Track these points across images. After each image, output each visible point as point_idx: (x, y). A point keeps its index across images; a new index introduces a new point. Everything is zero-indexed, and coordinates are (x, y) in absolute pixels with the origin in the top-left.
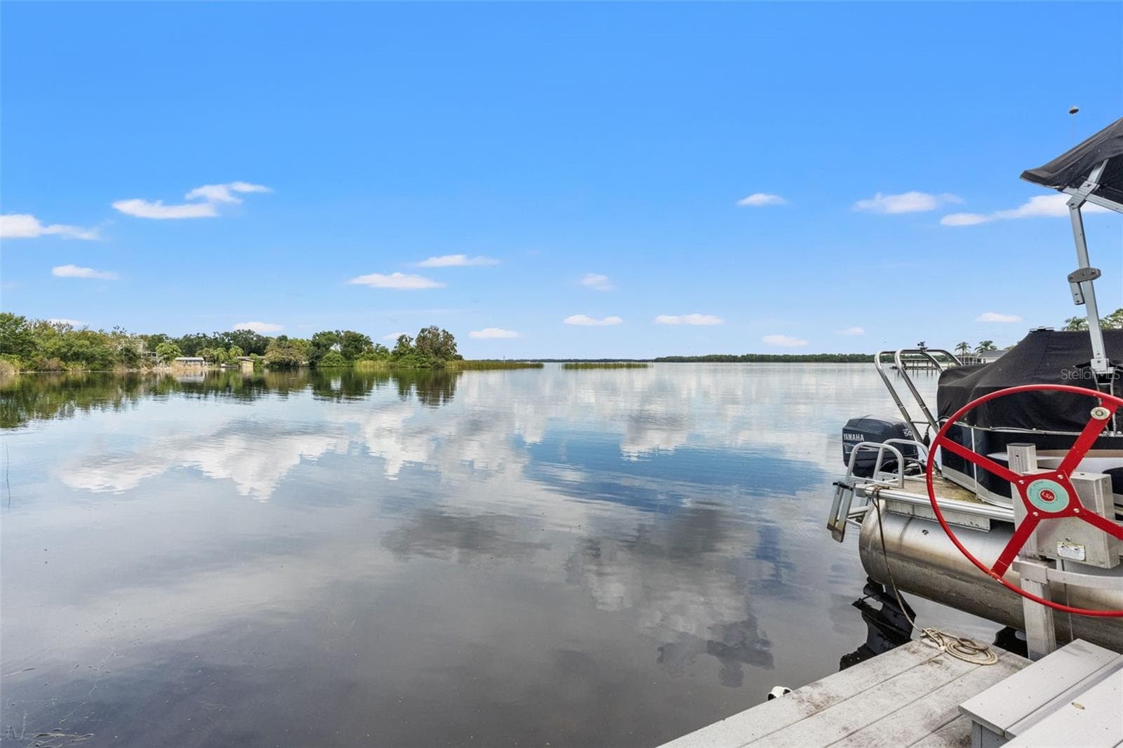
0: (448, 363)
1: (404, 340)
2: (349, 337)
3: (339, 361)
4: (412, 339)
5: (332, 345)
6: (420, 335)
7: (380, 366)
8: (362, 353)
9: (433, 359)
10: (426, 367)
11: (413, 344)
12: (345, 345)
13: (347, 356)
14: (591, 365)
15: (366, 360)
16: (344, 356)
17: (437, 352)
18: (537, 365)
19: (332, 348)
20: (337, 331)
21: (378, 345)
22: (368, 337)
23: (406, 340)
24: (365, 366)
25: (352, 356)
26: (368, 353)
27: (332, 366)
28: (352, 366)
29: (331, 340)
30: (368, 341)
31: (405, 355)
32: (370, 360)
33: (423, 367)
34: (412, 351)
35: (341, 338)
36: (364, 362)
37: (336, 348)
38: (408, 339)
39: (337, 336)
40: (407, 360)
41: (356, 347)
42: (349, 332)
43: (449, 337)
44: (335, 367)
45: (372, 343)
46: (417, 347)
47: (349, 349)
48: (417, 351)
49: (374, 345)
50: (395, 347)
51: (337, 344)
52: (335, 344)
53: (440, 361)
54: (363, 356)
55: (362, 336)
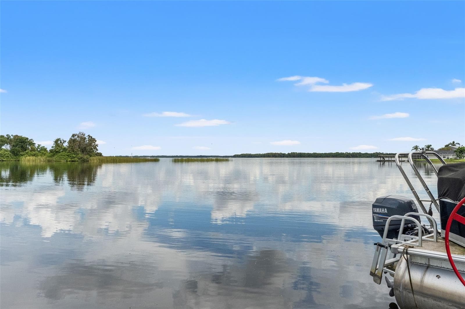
0: (91, 158)
1: (59, 142)
2: (17, 139)
3: (8, 157)
4: (65, 141)
5: (3, 145)
6: (71, 139)
7: (40, 160)
8: (27, 151)
9: (80, 155)
10: (75, 161)
11: (66, 145)
12: (13, 146)
13: (15, 153)
14: (192, 159)
15: (29, 156)
16: (12, 153)
17: (83, 150)
18: (155, 159)
19: (3, 147)
20: (7, 135)
21: (39, 145)
22: (31, 140)
23: (61, 142)
24: (29, 161)
25: (18, 153)
26: (31, 151)
27: (3, 161)
28: (18, 161)
29: (2, 142)
30: (31, 142)
31: (60, 152)
32: (33, 156)
33: (73, 161)
34: (65, 149)
35: (11, 140)
36: (28, 158)
37: (7, 147)
38: (62, 141)
39: (8, 139)
40: (61, 156)
41: (22, 147)
42: (17, 136)
43: (92, 140)
44: (5, 161)
45: (34, 144)
46: (69, 147)
47: (17, 148)
48: (69, 149)
49: (36, 145)
50: (52, 147)
51: (7, 144)
52: (6, 145)
53: (85, 157)
54: (27, 153)
55: (27, 139)
